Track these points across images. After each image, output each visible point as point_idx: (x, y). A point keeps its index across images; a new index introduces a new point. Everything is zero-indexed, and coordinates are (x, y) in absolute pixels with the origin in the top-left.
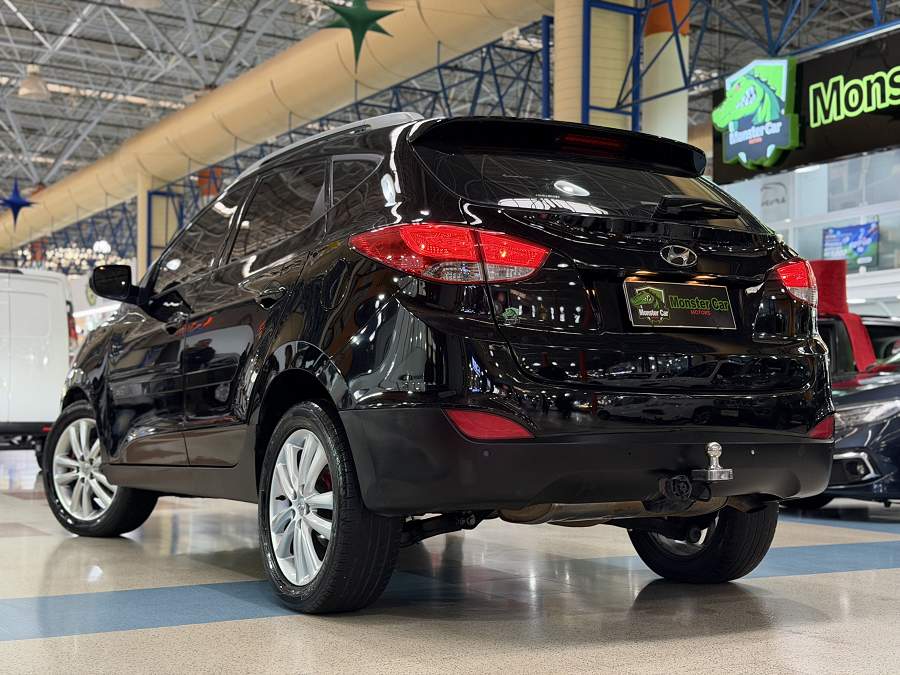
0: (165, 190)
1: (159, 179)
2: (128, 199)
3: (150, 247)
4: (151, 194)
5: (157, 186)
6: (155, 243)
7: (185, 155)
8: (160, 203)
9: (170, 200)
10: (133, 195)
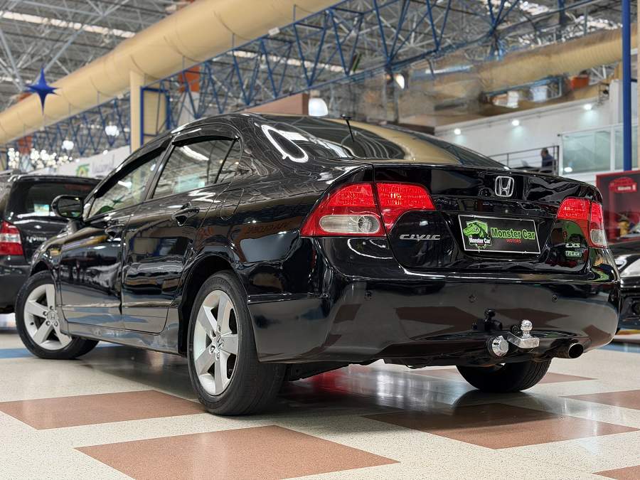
0: (157, 86)
1: (152, 78)
2: (120, 96)
3: (143, 135)
4: (144, 90)
5: (149, 83)
6: (147, 131)
7: (180, 53)
8: (152, 99)
9: (163, 96)
10: (124, 92)
